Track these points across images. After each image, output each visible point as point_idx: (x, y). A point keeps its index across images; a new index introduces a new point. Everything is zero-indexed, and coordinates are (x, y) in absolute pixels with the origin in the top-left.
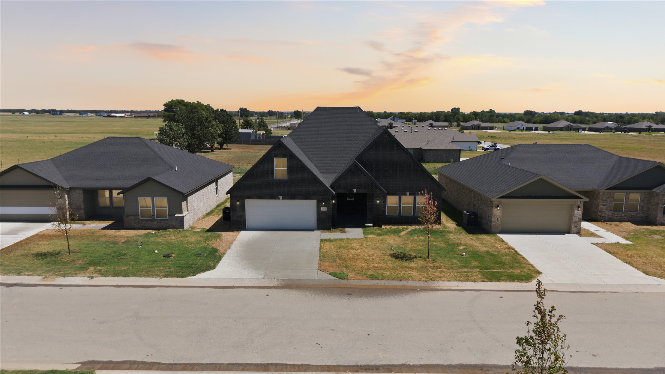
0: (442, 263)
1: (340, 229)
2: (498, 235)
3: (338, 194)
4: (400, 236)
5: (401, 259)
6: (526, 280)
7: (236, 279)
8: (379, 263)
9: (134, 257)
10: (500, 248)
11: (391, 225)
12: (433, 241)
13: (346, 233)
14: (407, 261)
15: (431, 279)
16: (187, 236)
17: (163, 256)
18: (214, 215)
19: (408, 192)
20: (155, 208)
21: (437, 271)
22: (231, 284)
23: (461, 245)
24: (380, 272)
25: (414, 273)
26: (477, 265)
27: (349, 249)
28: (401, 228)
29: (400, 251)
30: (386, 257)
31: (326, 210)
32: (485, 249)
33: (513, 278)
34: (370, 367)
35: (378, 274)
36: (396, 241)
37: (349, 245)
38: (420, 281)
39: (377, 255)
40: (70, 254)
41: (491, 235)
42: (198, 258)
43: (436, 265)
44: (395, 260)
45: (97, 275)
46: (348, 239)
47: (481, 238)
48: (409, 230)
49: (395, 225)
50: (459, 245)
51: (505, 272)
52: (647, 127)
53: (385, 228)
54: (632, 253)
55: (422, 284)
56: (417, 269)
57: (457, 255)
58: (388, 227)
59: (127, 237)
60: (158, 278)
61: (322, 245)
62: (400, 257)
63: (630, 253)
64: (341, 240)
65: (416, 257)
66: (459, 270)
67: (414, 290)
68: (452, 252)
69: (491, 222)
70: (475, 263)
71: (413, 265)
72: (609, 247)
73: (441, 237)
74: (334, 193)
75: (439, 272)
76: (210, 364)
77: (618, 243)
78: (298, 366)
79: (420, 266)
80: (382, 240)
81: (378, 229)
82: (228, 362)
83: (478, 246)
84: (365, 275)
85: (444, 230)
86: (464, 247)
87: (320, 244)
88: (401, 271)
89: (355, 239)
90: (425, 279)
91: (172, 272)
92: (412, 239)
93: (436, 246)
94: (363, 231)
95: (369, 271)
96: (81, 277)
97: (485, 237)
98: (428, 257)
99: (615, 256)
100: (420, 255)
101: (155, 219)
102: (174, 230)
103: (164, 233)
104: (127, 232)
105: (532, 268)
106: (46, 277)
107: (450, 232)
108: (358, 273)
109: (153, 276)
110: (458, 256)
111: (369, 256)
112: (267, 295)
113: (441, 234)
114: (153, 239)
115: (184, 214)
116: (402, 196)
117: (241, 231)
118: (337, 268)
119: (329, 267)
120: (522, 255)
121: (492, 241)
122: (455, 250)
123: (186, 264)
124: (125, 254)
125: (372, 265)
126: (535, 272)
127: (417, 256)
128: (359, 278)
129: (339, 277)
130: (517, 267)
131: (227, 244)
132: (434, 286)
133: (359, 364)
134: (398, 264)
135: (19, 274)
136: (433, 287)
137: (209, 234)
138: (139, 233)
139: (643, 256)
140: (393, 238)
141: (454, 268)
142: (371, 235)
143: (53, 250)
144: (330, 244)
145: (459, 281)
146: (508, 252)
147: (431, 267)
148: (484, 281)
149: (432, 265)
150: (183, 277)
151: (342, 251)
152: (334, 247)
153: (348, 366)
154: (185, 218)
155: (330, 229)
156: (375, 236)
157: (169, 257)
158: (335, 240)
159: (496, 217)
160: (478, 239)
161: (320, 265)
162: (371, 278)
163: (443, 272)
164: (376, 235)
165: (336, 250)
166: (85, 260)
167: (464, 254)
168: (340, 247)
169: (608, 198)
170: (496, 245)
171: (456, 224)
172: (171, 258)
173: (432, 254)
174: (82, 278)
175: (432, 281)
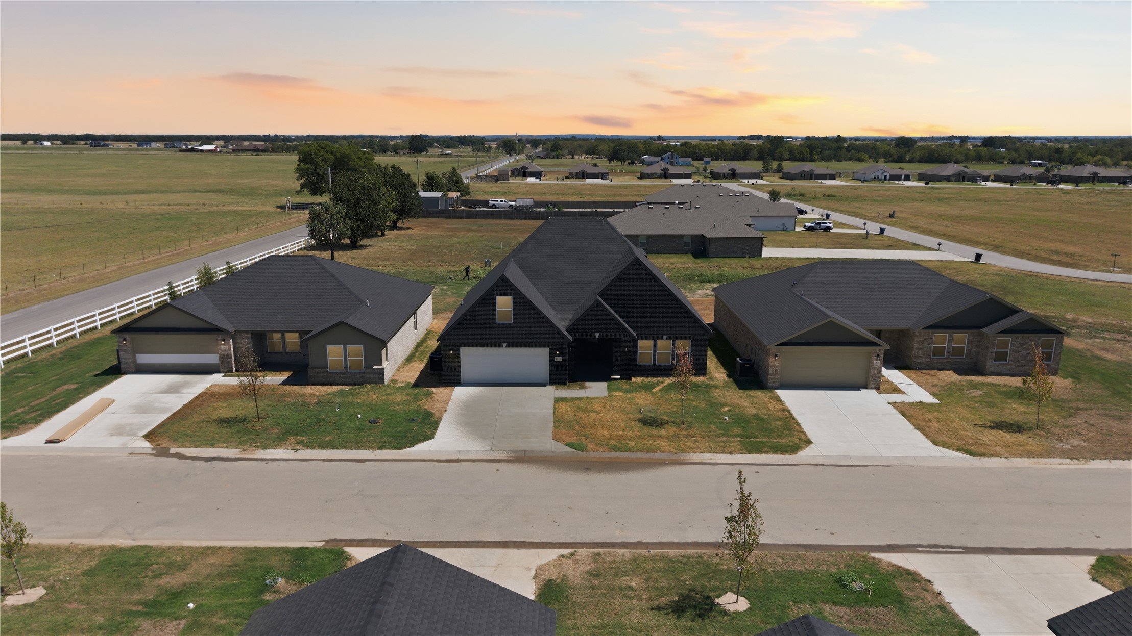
0: (697, 430)
1: (578, 383)
2: (776, 391)
3: (576, 340)
4: (652, 394)
5: (651, 426)
6: (791, 452)
7: (460, 451)
8: (624, 431)
9: (335, 423)
10: (772, 409)
11: (643, 377)
12: (692, 400)
13: (586, 389)
14: (657, 428)
15: (681, 451)
16: (390, 394)
17: (369, 423)
18: (416, 361)
19: (664, 335)
20: (348, 358)
21: (690, 440)
22: (455, 458)
23: (726, 406)
24: (624, 442)
25: (663, 443)
26: (739, 433)
27: (589, 411)
28: (656, 382)
29: (650, 415)
30: (633, 422)
31: (561, 360)
32: (754, 411)
33: (777, 449)
34: (606, 544)
35: (622, 444)
36: (647, 400)
37: (589, 407)
38: (669, 453)
39: (622, 420)
40: (259, 421)
41: (766, 391)
42: (412, 425)
43: (691, 432)
44: (643, 427)
45: (301, 447)
46: (588, 398)
47: (754, 395)
48: (666, 384)
49: (649, 377)
50: (723, 405)
51: (770, 441)
52: (1090, 175)
53: (636, 382)
54: (930, 416)
55: (671, 456)
56: (667, 438)
57: (718, 419)
58: (639, 379)
59: (318, 396)
60: (371, 451)
61: (557, 406)
62: (650, 423)
63: (928, 416)
64: (580, 399)
65: (668, 423)
66: (716, 439)
67: (660, 463)
68: (713, 415)
69: (768, 374)
70: (737, 431)
71: (663, 432)
72: (908, 408)
73: (703, 394)
74: (571, 338)
75: (692, 442)
76: (450, 542)
77: (920, 402)
78: (537, 543)
79: (671, 434)
80: (629, 399)
81: (626, 382)
82: (467, 540)
83: (746, 407)
84: (607, 445)
85: (709, 384)
86: (729, 408)
87: (554, 404)
88: (649, 441)
89: (597, 398)
90: (674, 451)
91: (385, 443)
92: (667, 397)
93: (695, 407)
94: (608, 386)
95: (612, 440)
96: (284, 449)
97: (759, 394)
98: (683, 422)
99: (909, 420)
100: (673, 420)
101: (348, 372)
102: (372, 385)
103: (360, 390)
104: (315, 389)
105: (803, 437)
106: (244, 450)
107: (716, 387)
108: (599, 444)
109: (365, 449)
110: (720, 420)
111: (612, 421)
112: (498, 470)
113: (705, 389)
114: (350, 399)
115: (384, 366)
116: (657, 341)
117: (455, 386)
118: (575, 438)
119: (566, 435)
120: (797, 419)
121: (766, 399)
122: (717, 412)
123: (399, 432)
124: (323, 420)
125: (616, 433)
126: (805, 441)
127: (670, 421)
128: (600, 450)
129: (577, 448)
130: (786, 434)
131: (442, 405)
132: (684, 459)
133: (596, 541)
134: (646, 431)
135: (212, 446)
136: (682, 460)
137: (417, 390)
138: (330, 390)
139: (942, 421)
140: (643, 397)
141: (711, 437)
142: (616, 391)
143: (236, 415)
144: (566, 405)
145: (714, 452)
146: (781, 416)
147: (684, 436)
148: (741, 453)
149: (685, 433)
150: (400, 449)
151: (581, 414)
152: (572, 410)
153: (585, 543)
154: (385, 370)
155: (566, 384)
156: (621, 394)
157: (376, 423)
158: (573, 399)
159: (773, 369)
160: (749, 397)
161: (555, 433)
162: (613, 449)
163: (697, 442)
164: (623, 392)
165: (573, 414)
166: (280, 428)
167: (727, 418)
168: (579, 409)
169: (926, 339)
170: (769, 406)
171: (727, 375)
172: (378, 424)
173: (688, 418)
174: (285, 451)
175: (683, 453)
